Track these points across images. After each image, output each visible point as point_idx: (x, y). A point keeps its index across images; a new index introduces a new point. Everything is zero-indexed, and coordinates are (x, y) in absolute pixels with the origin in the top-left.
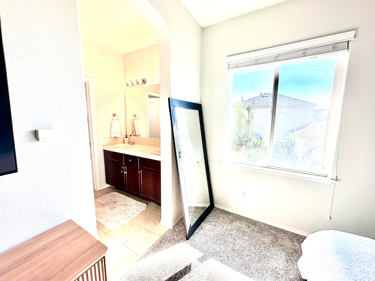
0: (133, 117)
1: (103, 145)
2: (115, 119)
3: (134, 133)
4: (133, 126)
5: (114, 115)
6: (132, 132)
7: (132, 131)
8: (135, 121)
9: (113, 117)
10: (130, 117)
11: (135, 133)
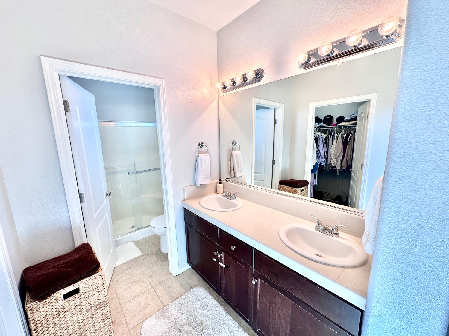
0: (231, 145)
1: (183, 199)
2: (202, 153)
3: (232, 173)
4: (231, 162)
5: (201, 145)
6: (229, 172)
7: (230, 170)
8: (235, 152)
9: (200, 148)
10: (226, 146)
11: (234, 174)
